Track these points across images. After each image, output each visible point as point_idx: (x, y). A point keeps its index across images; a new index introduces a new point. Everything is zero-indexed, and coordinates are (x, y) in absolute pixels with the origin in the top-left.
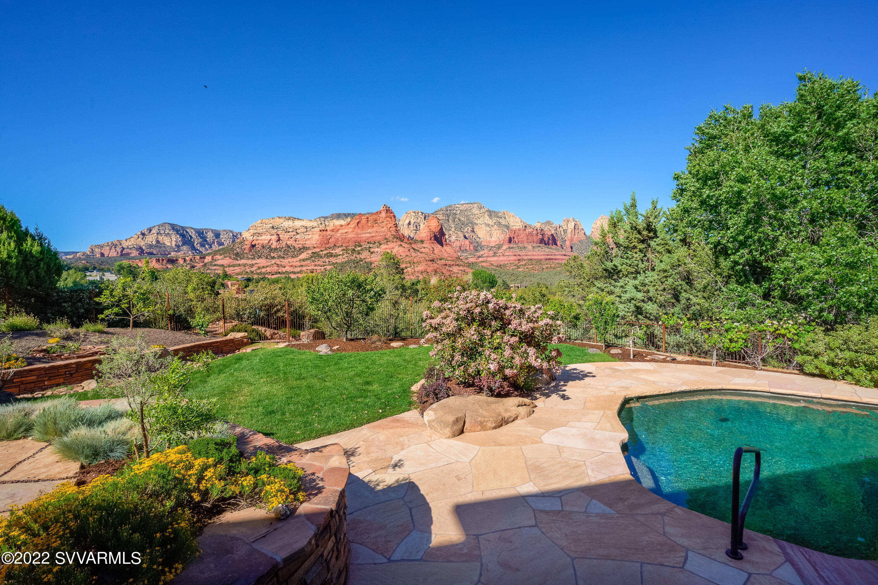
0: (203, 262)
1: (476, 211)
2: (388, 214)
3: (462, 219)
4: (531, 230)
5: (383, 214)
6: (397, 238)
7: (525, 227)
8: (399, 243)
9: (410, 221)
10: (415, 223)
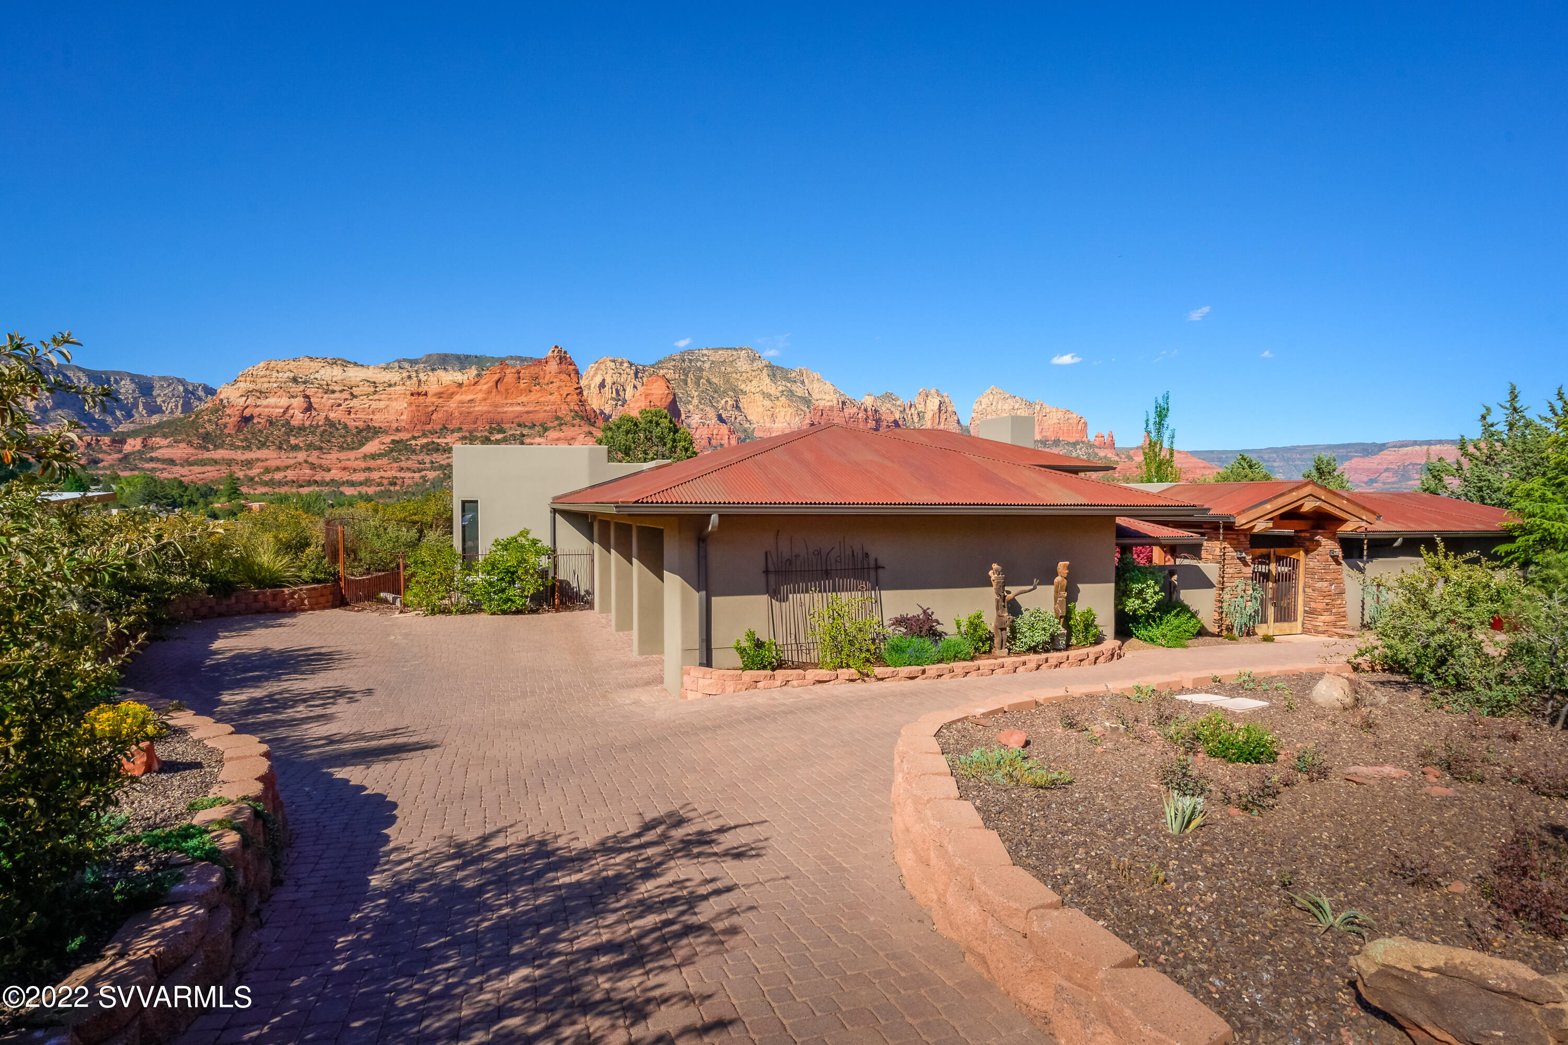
0: (120, 451)
1: (743, 365)
2: (564, 366)
3: (715, 380)
4: (855, 410)
5: (553, 366)
6: (582, 418)
7: (844, 403)
8: (586, 428)
9: (604, 380)
10: (614, 383)
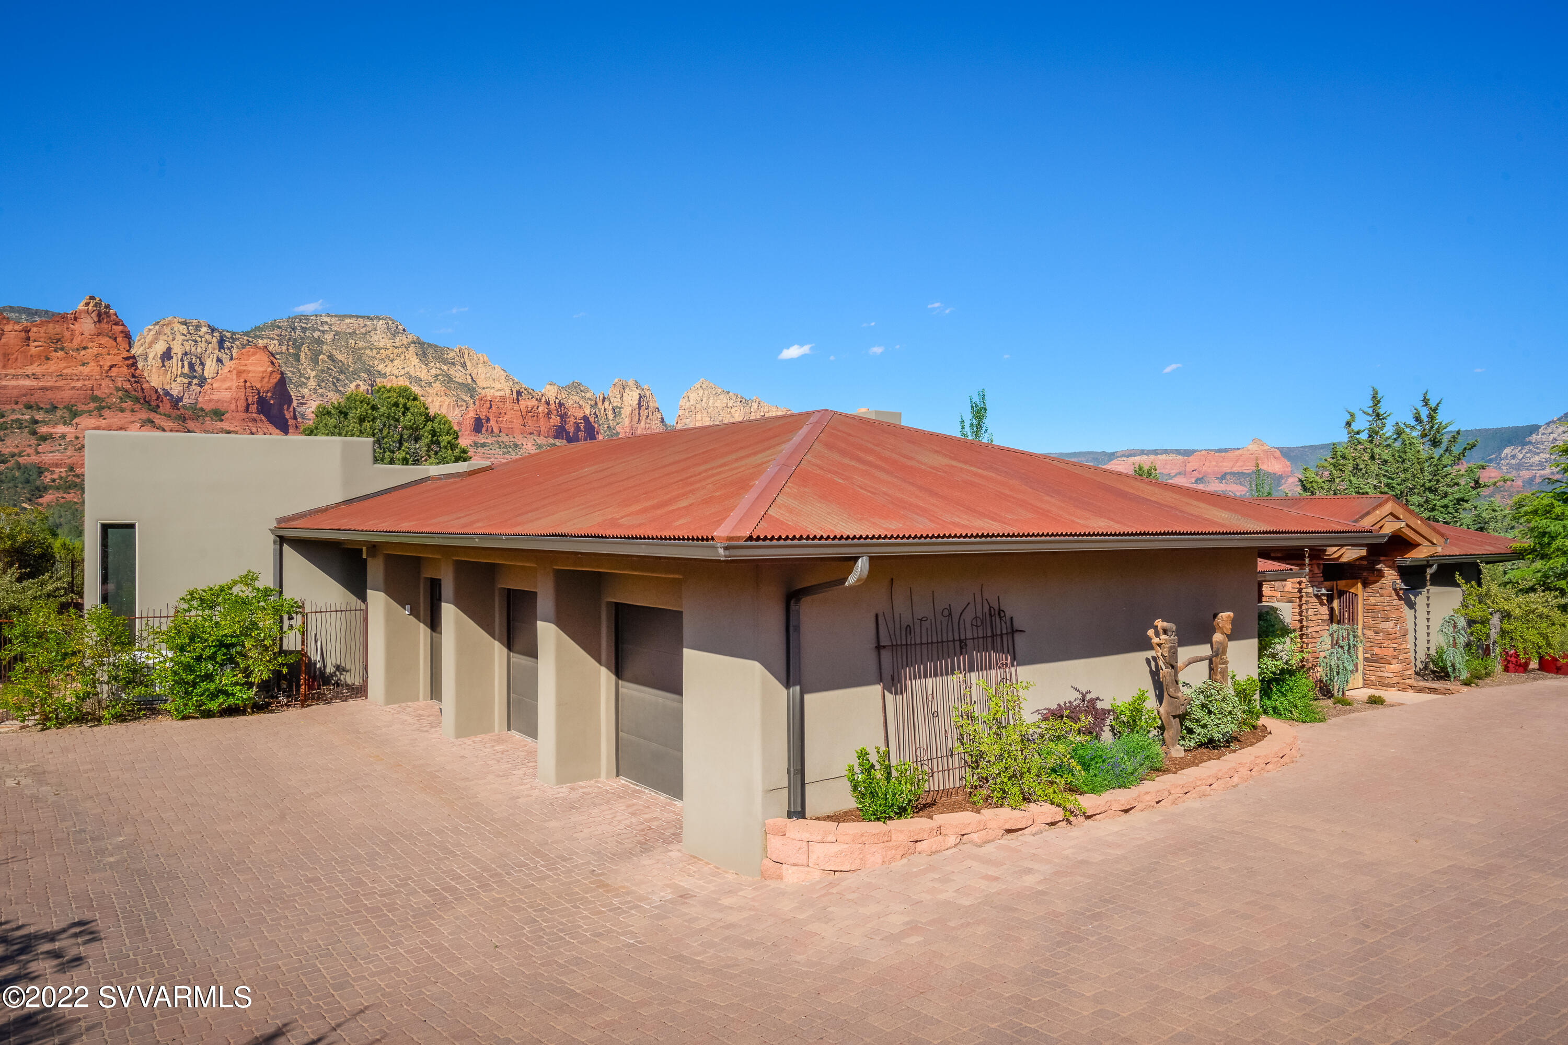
1: (380, 338)
2: (105, 326)
3: (340, 357)
4: (534, 402)
5: (86, 325)
6: (137, 400)
7: (519, 393)
8: (144, 415)
9: (169, 349)
10: (186, 354)
